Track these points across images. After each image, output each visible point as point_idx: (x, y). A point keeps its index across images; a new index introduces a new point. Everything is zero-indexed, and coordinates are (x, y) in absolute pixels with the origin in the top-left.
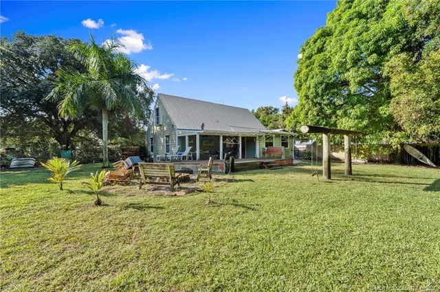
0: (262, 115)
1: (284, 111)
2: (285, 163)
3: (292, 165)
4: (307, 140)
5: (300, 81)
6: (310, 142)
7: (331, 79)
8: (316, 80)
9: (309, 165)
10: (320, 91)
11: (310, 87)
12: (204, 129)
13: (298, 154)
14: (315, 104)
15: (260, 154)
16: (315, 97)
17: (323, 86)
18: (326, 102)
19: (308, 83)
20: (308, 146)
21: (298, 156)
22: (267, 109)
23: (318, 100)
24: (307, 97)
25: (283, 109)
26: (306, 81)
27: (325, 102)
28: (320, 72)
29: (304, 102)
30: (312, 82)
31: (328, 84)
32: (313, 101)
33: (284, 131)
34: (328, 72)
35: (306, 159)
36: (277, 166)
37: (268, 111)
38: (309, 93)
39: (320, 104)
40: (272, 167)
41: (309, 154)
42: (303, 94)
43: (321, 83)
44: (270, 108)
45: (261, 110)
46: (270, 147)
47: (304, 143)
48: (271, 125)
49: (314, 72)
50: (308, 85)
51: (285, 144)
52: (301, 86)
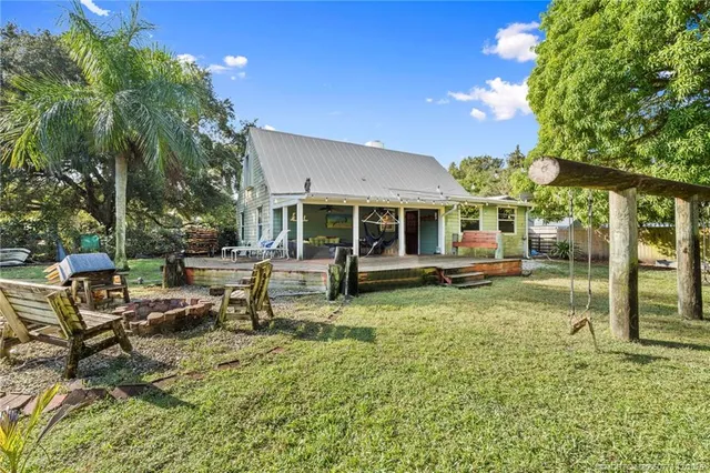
0: (470, 172)
1: (512, 163)
2: (501, 268)
3: (519, 274)
4: (559, 218)
5: (541, 85)
6: (566, 222)
7: (621, 68)
8: (581, 74)
9: (563, 275)
10: (592, 98)
11: (564, 94)
12: (312, 191)
13: (537, 247)
14: (578, 134)
15: (446, 246)
16: (579, 116)
17: (602, 85)
18: (607, 125)
19: (560, 85)
20: (561, 230)
21: (539, 250)
22: (480, 160)
23: (586, 122)
24: (558, 119)
25: (509, 158)
26: (555, 82)
27: (604, 127)
28: (592, 55)
29: (551, 132)
30: (571, 82)
31: (611, 80)
32: (572, 127)
33: (509, 198)
34: (614, 53)
35: (556, 257)
36: (476, 279)
37: (482, 164)
38: (562, 109)
39: (590, 132)
40: (462, 280)
41: (564, 247)
42: (549, 112)
43: (596, 80)
44: (486, 159)
45: (468, 163)
46: (471, 233)
47: (551, 223)
48: (485, 190)
49: (576, 58)
50: (561, 91)
51: (506, 226)
52: (543, 97)
